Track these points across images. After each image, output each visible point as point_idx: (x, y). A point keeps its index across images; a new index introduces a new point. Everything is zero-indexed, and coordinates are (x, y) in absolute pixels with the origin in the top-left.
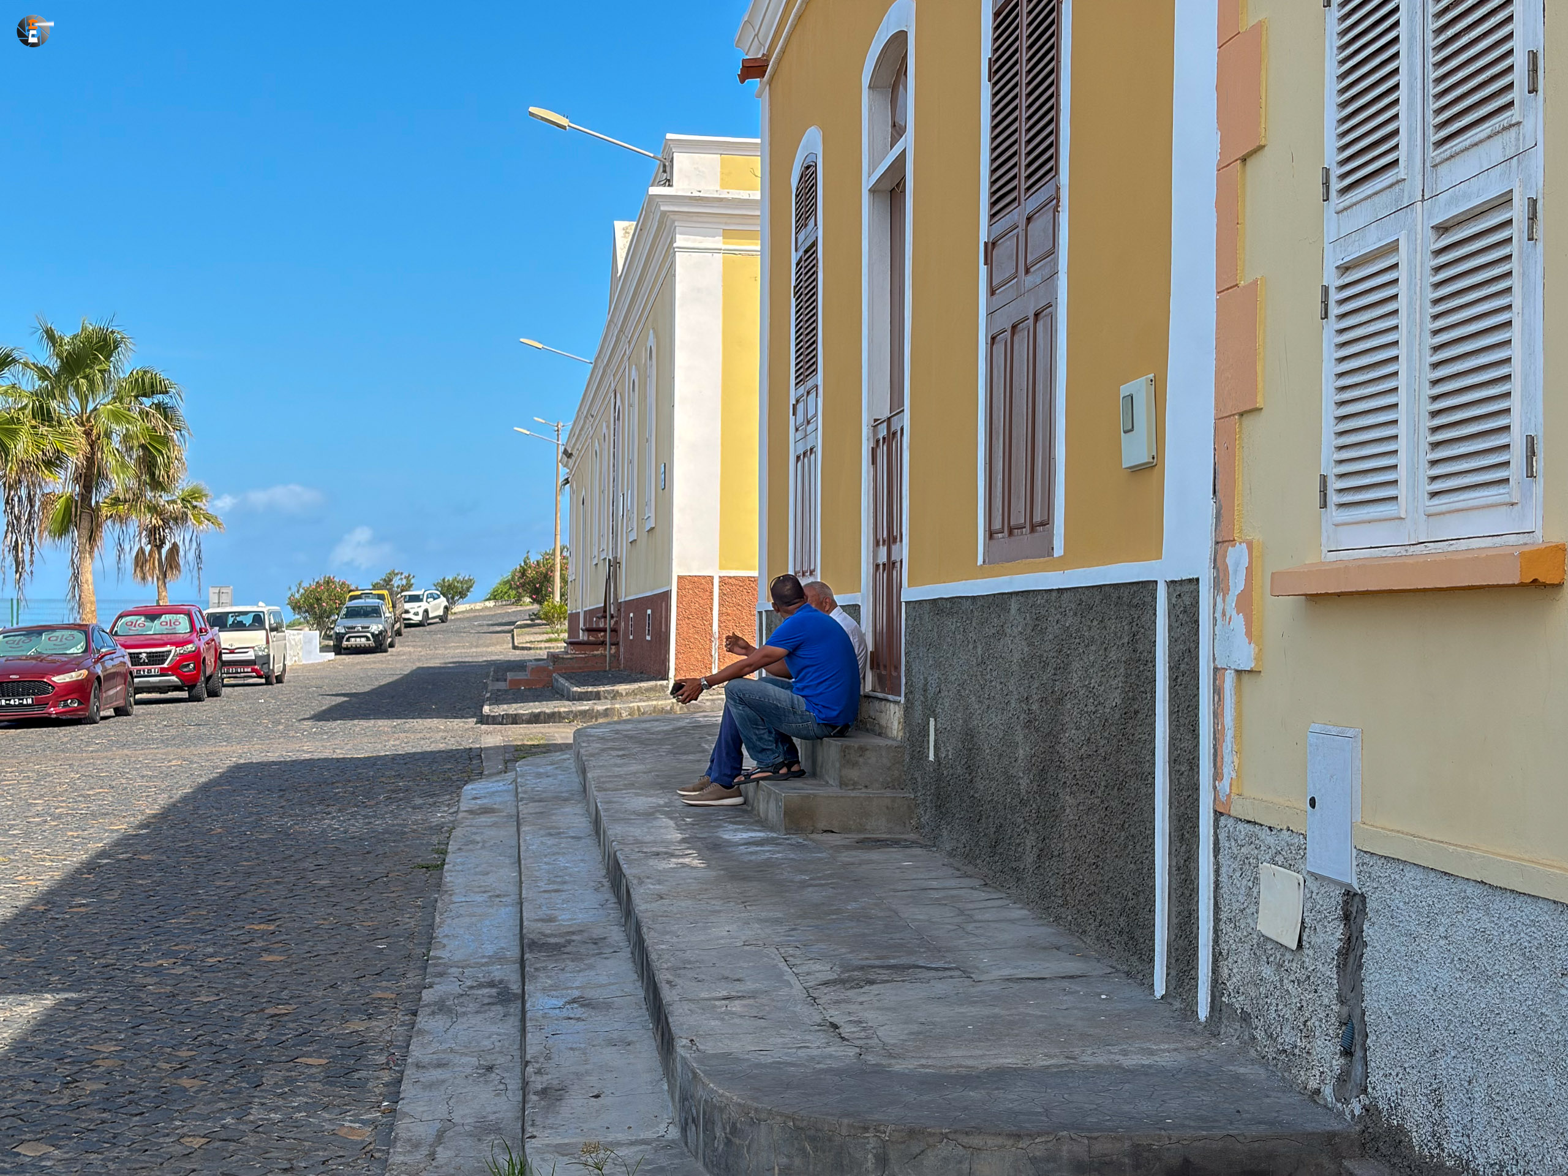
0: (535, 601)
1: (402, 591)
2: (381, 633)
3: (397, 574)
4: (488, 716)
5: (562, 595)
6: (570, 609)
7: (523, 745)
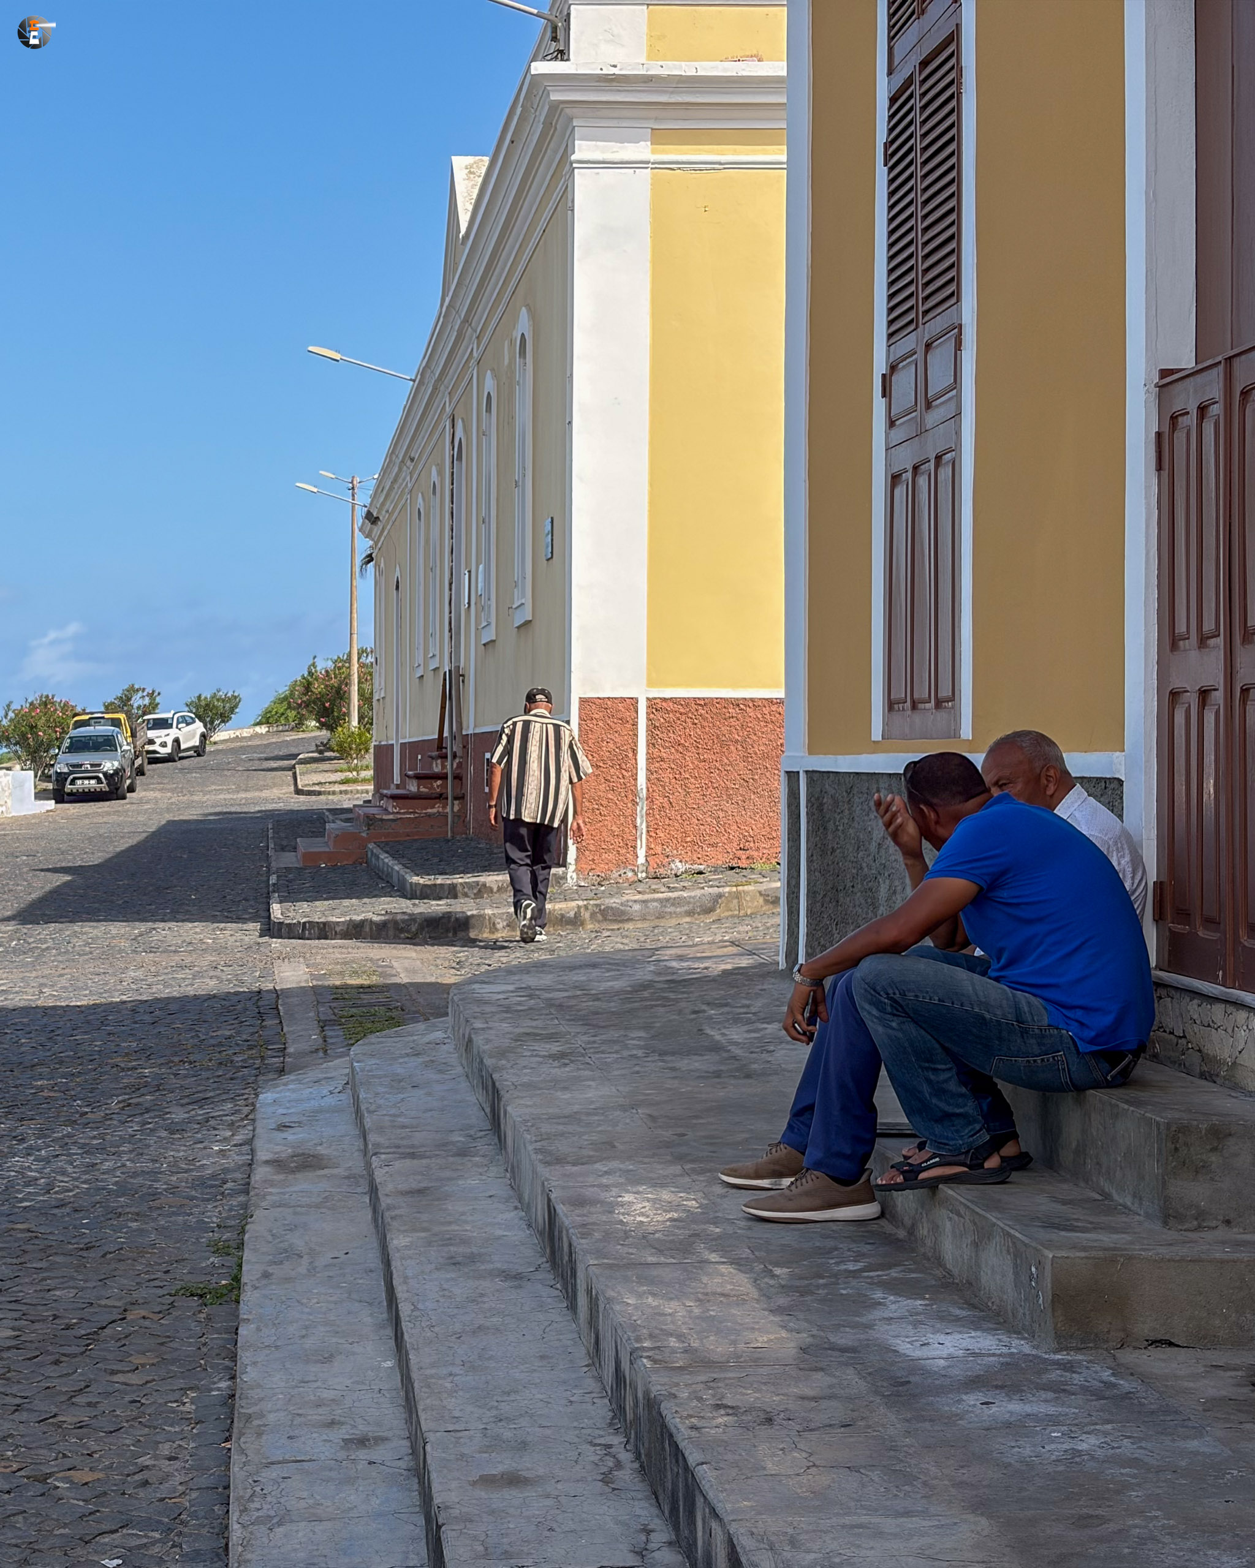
0: (323, 725)
1: (144, 714)
2: (116, 772)
3: (138, 690)
4: (281, 923)
5: (361, 718)
6: (376, 737)
7: (346, 987)
